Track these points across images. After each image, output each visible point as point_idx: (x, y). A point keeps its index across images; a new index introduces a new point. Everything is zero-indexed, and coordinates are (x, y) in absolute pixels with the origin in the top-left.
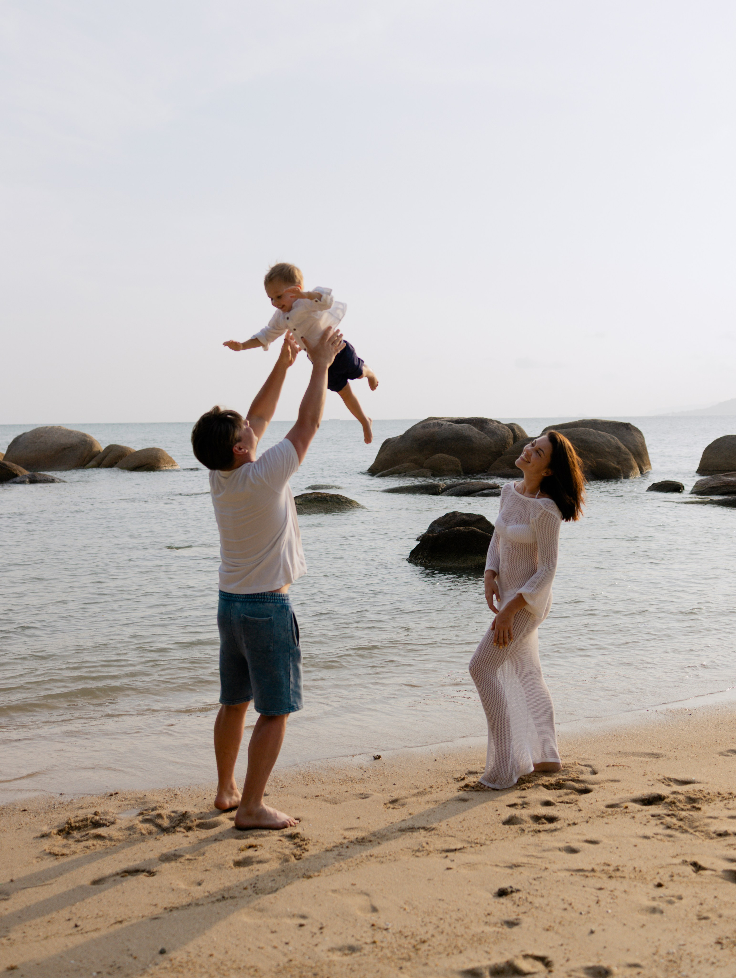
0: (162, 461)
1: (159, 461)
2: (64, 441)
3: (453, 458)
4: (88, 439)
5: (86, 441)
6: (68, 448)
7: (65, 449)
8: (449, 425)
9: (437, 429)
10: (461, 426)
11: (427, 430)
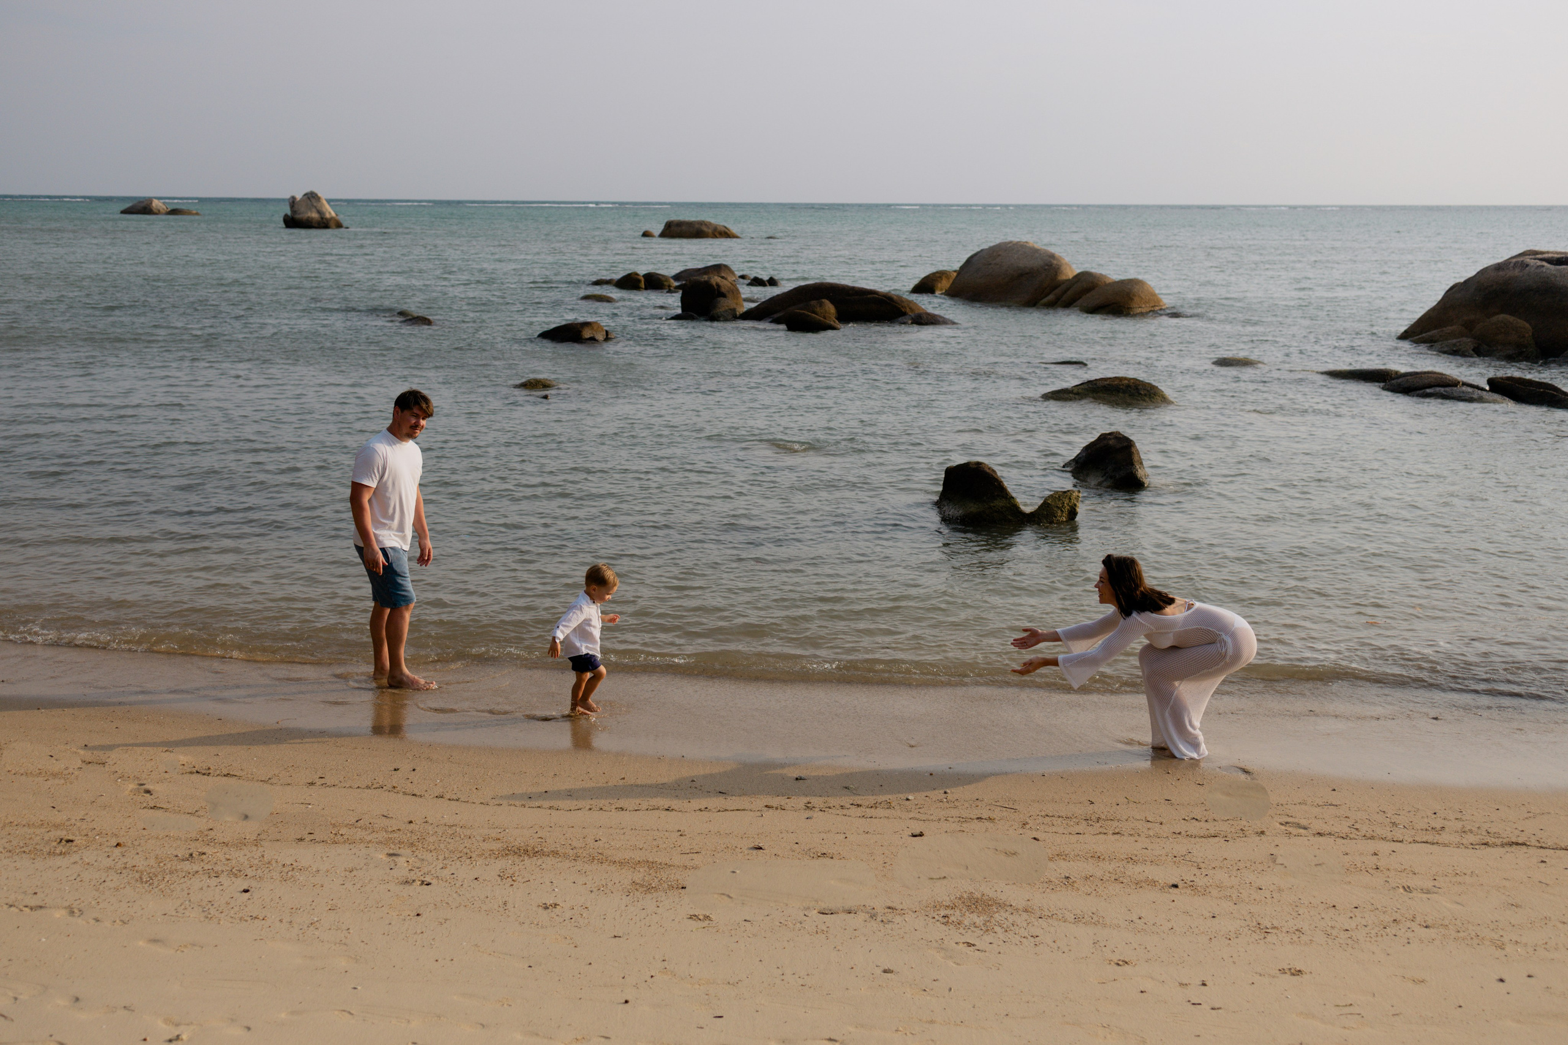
0: (1136, 299)
1: (1132, 299)
2: (1026, 263)
3: (1521, 323)
4: (1055, 262)
5: (1050, 265)
6: (1027, 274)
7: (1021, 275)
8: (1538, 267)
9: (1517, 272)
10: (1558, 270)
11: (1501, 273)
